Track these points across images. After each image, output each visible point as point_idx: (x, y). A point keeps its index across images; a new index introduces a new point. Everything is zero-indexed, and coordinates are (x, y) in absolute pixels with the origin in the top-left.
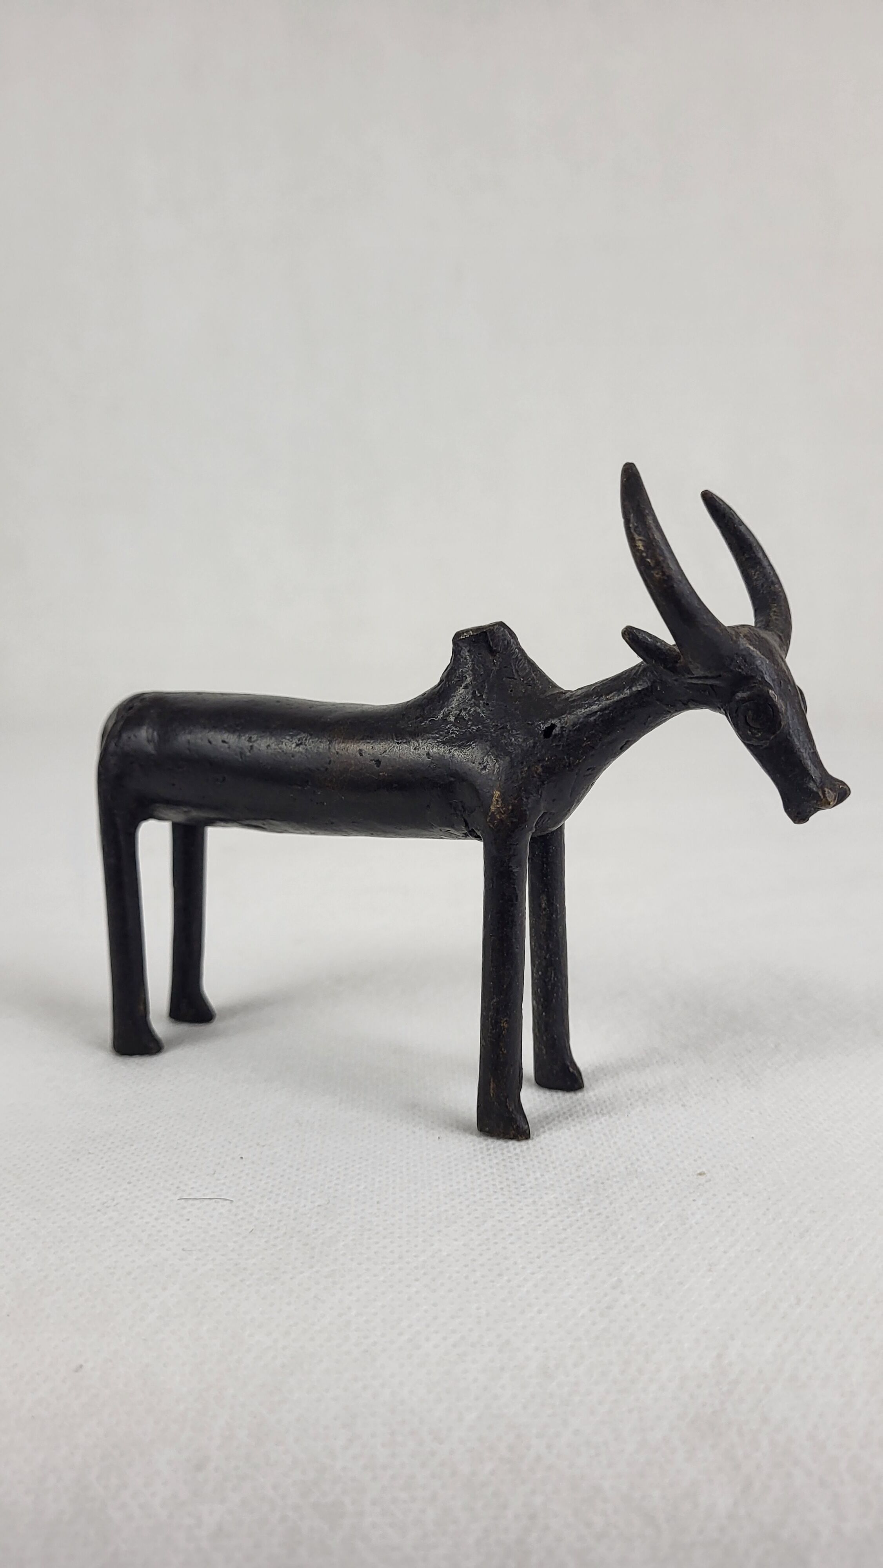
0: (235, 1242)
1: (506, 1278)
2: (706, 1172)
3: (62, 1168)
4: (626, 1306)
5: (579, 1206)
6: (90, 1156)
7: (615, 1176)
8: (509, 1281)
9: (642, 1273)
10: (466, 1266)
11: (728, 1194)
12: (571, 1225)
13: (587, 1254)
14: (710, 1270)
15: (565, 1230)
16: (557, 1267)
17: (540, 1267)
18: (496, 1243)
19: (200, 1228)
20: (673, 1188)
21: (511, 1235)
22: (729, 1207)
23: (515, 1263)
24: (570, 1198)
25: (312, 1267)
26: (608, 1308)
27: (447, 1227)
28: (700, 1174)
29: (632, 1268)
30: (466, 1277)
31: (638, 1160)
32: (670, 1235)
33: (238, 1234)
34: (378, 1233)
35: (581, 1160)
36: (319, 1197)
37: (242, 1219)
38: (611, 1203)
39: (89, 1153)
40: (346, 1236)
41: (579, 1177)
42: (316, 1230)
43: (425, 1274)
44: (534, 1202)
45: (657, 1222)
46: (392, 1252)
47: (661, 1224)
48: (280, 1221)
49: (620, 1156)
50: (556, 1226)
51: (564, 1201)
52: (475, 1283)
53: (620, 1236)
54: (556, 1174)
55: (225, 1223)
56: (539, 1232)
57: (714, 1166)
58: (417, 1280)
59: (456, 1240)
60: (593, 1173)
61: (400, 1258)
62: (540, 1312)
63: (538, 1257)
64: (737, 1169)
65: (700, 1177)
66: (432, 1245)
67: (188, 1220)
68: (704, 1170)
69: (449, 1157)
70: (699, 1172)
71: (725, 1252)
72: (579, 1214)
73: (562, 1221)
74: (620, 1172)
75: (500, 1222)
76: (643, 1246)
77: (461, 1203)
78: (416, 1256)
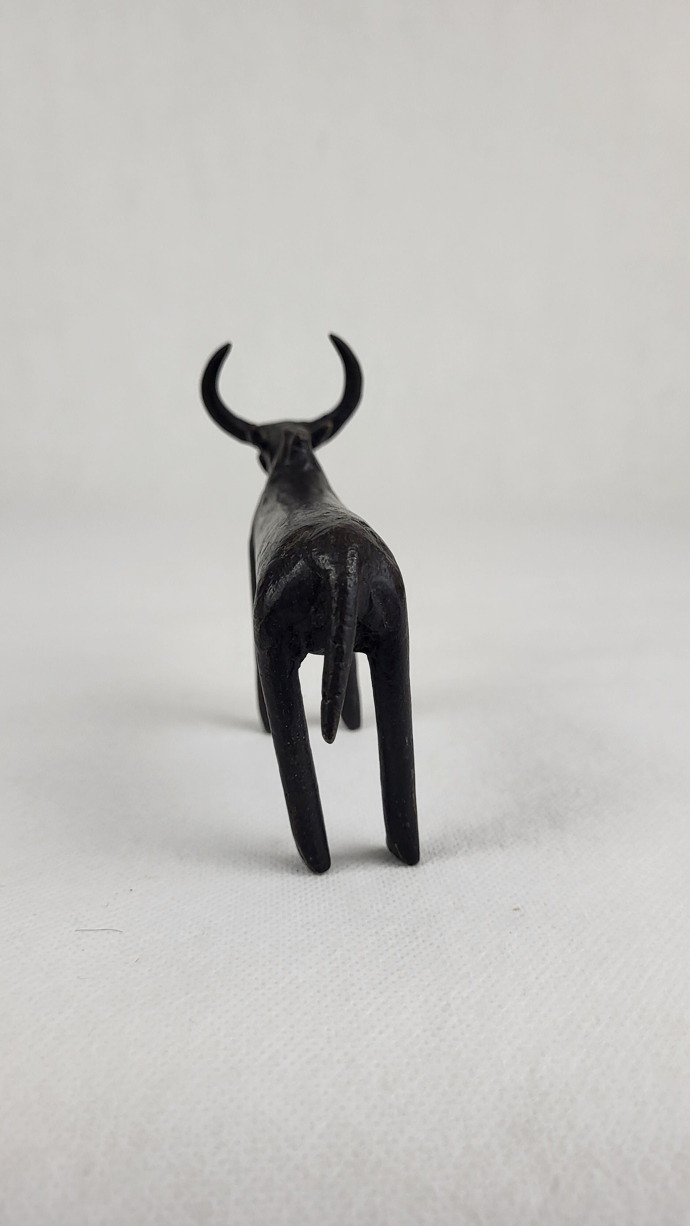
0: (123, 970)
1: (352, 1002)
2: (520, 907)
4: (454, 1027)
5: (414, 936)
7: (444, 910)
8: (355, 1005)
9: (468, 997)
10: (319, 991)
11: (539, 927)
12: (408, 954)
13: (421, 981)
14: (524, 995)
15: (402, 958)
16: (396, 992)
17: (381, 993)
18: (344, 971)
19: (93, 957)
20: (493, 921)
21: (357, 963)
22: (540, 938)
23: (360, 989)
24: (407, 929)
25: (188, 993)
26: (439, 1029)
27: (303, 955)
28: (516, 910)
29: (459, 993)
30: (319, 1002)
31: (463, 896)
32: (490, 963)
33: (126, 963)
34: (244, 961)
36: (196, 928)
37: (130, 949)
38: (441, 935)
40: (218, 964)
41: (414, 910)
42: (192, 959)
43: (284, 999)
44: (377, 933)
45: (480, 952)
46: (256, 979)
47: (483, 954)
48: (162, 951)
50: (395, 954)
51: (402, 932)
52: (326, 1006)
53: (448, 964)
54: (395, 907)
55: (115, 953)
56: (381, 960)
57: (527, 903)
58: (277, 1004)
59: (311, 968)
60: (426, 907)
61: (263, 984)
62: (381, 1032)
63: (380, 983)
64: (545, 904)
66: (290, 973)
67: (84, 950)
68: (519, 905)
70: (514, 907)
71: (537, 978)
72: (415, 944)
73: (400, 950)
74: (448, 907)
75: (348, 950)
76: (468, 973)
77: (315, 933)
78: (276, 983)
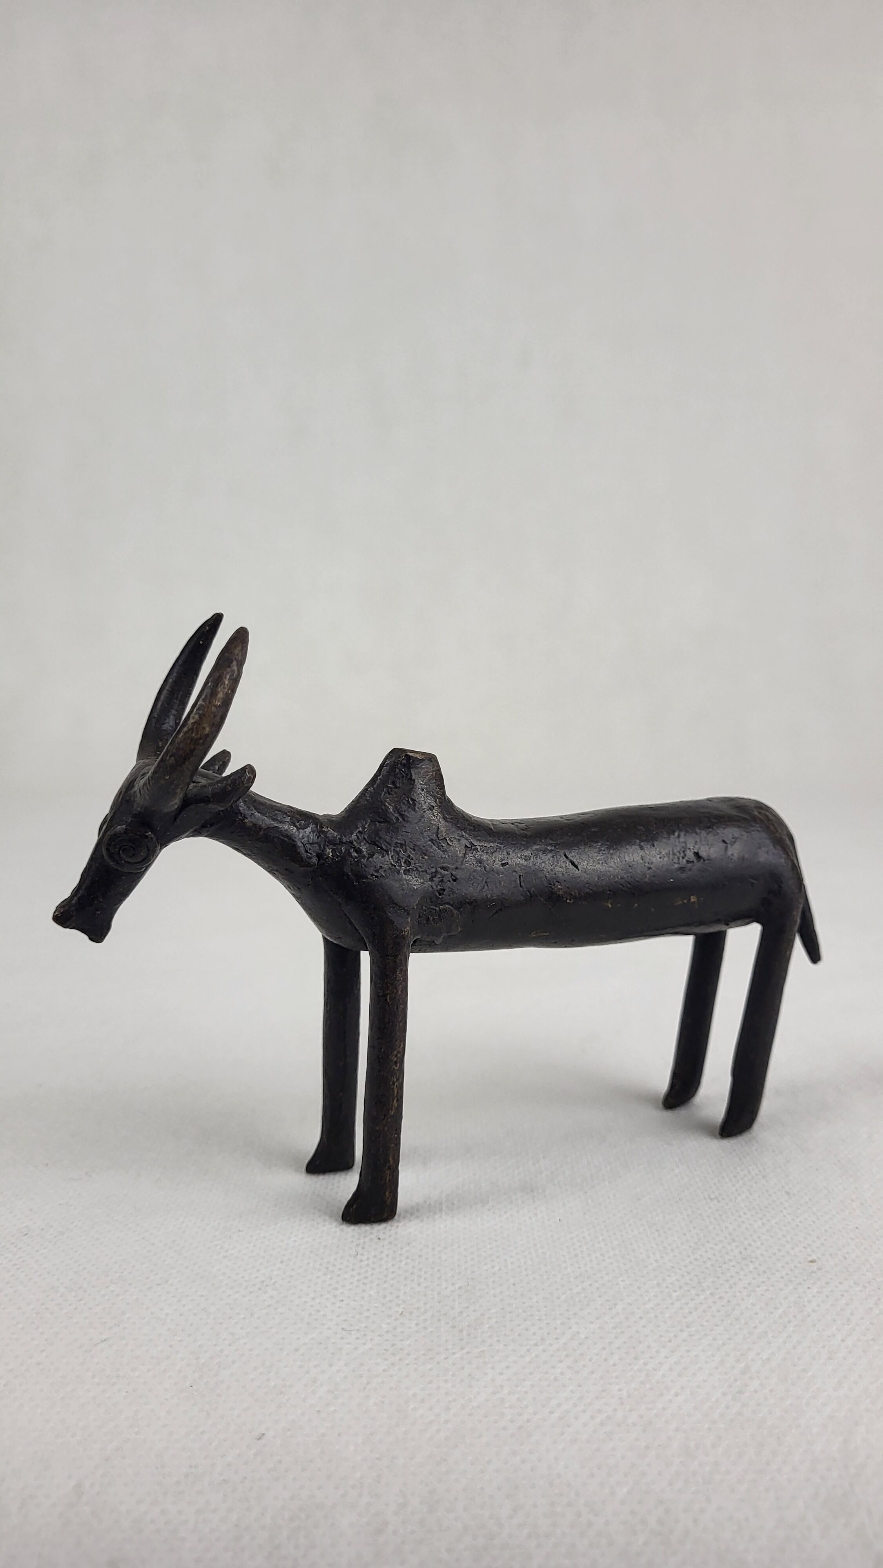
0: (388, 1324)
1: (642, 1361)
2: (817, 1260)
3: (216, 1245)
4: (756, 1391)
5: (701, 1288)
6: (241, 1233)
7: (730, 1260)
8: (646, 1364)
9: (768, 1359)
10: (604, 1349)
11: (840, 1283)
12: (696, 1309)
13: (715, 1339)
14: (830, 1358)
15: (691, 1313)
16: (688, 1351)
17: (673, 1352)
18: (629, 1327)
19: (354, 1309)
20: (787, 1274)
21: (641, 1318)
22: (842, 1296)
23: (649, 1347)
24: (691, 1280)
25: (462, 1349)
26: (740, 1392)
27: (581, 1309)
28: (811, 1262)
29: (758, 1354)
30: (606, 1360)
31: (750, 1245)
32: (790, 1322)
33: (389, 1316)
34: (518, 1316)
35: (696, 1243)
36: (459, 1279)
37: (391, 1301)
38: (731, 1287)
39: (240, 1231)
40: (490, 1318)
41: (696, 1259)
42: (461, 1313)
43: (567, 1356)
44: (658, 1284)
45: (776, 1308)
46: (534, 1334)
47: (780, 1311)
48: (426, 1304)
49: (734, 1241)
50: (681, 1308)
51: (686, 1284)
52: (614, 1365)
53: (743, 1321)
54: (675, 1256)
55: (376, 1305)
56: (667, 1315)
57: (823, 1255)
58: (561, 1361)
59: (592, 1323)
60: (709, 1256)
61: (542, 1339)
62: (677, 1395)
63: (670, 1341)
64: (845, 1258)
65: (811, 1264)
66: (570, 1328)
67: (343, 1301)
68: (814, 1257)
69: (572, 1239)
70: (810, 1259)
71: (843, 1341)
72: (702, 1297)
73: (687, 1304)
74: (734, 1256)
75: (630, 1304)
76: (766, 1333)
77: (591, 1285)
78: (557, 1339)
